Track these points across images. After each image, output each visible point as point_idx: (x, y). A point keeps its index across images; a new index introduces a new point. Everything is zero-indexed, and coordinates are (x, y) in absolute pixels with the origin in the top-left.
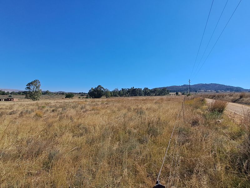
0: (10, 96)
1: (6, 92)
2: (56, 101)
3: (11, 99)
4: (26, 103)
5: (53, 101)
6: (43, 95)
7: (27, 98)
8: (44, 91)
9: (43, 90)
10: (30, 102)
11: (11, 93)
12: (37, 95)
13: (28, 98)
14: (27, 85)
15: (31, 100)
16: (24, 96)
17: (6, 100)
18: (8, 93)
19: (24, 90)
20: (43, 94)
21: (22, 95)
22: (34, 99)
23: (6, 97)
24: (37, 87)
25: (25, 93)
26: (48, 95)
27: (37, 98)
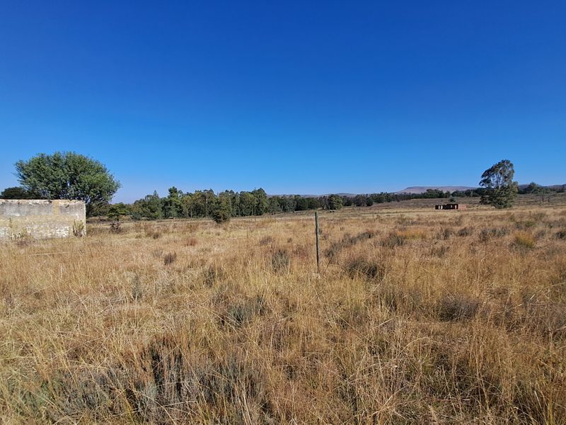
0: (452, 200)
1: (444, 192)
2: (559, 210)
3: (454, 205)
4: (484, 213)
5: (552, 209)
6: (522, 195)
7: (483, 202)
8: (521, 186)
9: (519, 184)
10: (489, 211)
11: (453, 195)
12: (506, 196)
13: (486, 203)
14: (483, 176)
15: (493, 207)
16: (478, 199)
17: (447, 207)
18: (448, 193)
19: (477, 186)
20: (520, 192)
21: (474, 196)
22: (500, 204)
23: (445, 201)
24: (506, 177)
25: (478, 192)
26: (533, 195)
27: (506, 202)
